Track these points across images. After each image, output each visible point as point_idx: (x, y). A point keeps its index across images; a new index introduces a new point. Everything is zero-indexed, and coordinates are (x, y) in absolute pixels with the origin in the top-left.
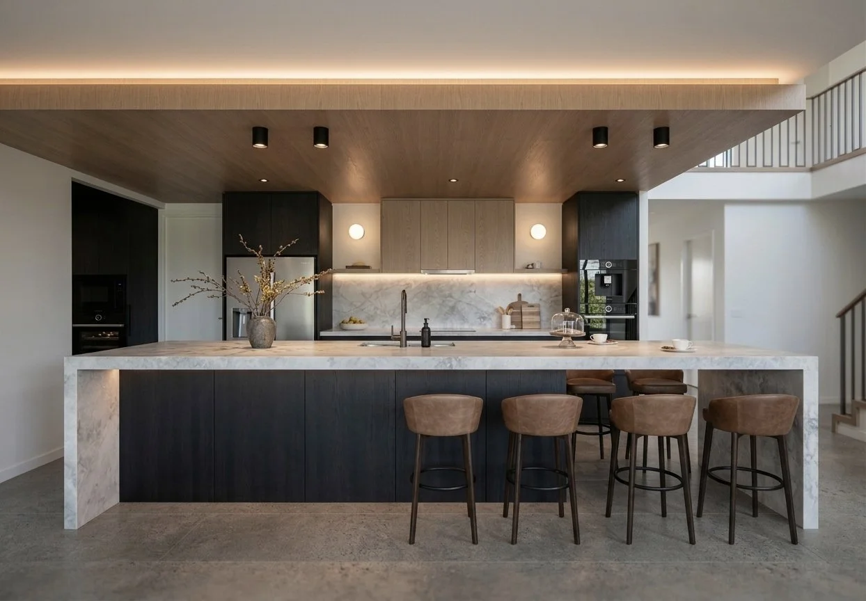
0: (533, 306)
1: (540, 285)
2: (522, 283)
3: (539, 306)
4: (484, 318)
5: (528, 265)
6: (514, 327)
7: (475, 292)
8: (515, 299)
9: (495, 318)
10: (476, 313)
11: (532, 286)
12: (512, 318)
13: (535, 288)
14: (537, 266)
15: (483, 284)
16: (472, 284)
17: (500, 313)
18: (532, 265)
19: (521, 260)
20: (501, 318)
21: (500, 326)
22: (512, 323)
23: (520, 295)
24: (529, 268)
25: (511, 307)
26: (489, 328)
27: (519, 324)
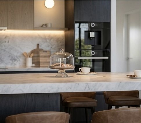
0: (46, 52)
1: (50, 38)
2: (39, 37)
3: (50, 52)
4: (15, 60)
5: (43, 25)
6: (34, 65)
7: (8, 42)
8: (35, 48)
9: (22, 60)
10: (9, 56)
11: (45, 39)
12: (33, 60)
13: (48, 40)
14: (49, 26)
15: (14, 37)
16: (6, 37)
17: (25, 56)
18: (46, 25)
19: (38, 22)
20: (25, 60)
21: (25, 64)
22: (33, 63)
23: (38, 45)
24: (44, 27)
25: (32, 52)
26: (18, 66)
27: (37, 63)
